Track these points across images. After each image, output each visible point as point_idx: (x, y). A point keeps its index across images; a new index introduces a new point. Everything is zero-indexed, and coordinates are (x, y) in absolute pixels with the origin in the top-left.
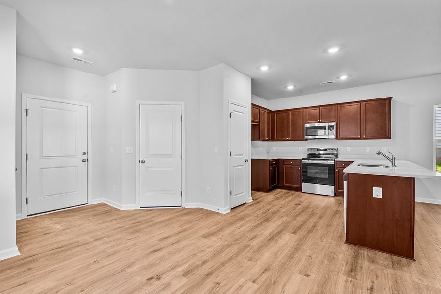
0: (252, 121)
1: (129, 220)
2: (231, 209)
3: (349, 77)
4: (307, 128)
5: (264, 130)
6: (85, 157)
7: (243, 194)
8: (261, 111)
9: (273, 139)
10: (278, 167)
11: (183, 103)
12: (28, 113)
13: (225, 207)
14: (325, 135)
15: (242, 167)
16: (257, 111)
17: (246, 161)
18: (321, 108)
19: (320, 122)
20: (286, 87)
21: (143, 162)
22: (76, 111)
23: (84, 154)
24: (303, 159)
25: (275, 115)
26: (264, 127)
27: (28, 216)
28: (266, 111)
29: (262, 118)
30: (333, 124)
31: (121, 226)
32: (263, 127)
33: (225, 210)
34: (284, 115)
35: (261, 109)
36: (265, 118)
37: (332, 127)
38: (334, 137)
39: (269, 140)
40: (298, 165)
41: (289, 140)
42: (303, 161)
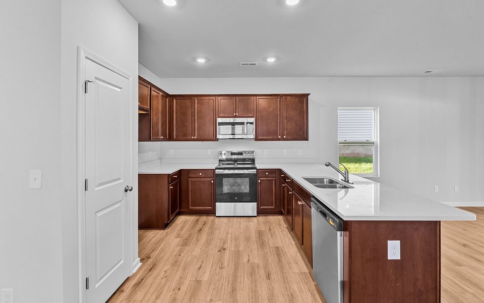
0: (140, 109)
4: (221, 124)
5: (157, 124)
8: (153, 93)
9: (171, 139)
10: (180, 182)
14: (243, 134)
15: (118, 205)
16: (146, 91)
17: (126, 191)
18: (237, 98)
19: (236, 117)
24: (216, 168)
25: (173, 102)
26: (157, 118)
28: (161, 93)
29: (154, 102)
30: (252, 120)
32: (155, 119)
34: (188, 102)
35: (153, 88)
36: (158, 105)
37: (252, 123)
38: (253, 137)
39: (165, 140)
40: (210, 178)
41: (194, 140)
42: (217, 172)
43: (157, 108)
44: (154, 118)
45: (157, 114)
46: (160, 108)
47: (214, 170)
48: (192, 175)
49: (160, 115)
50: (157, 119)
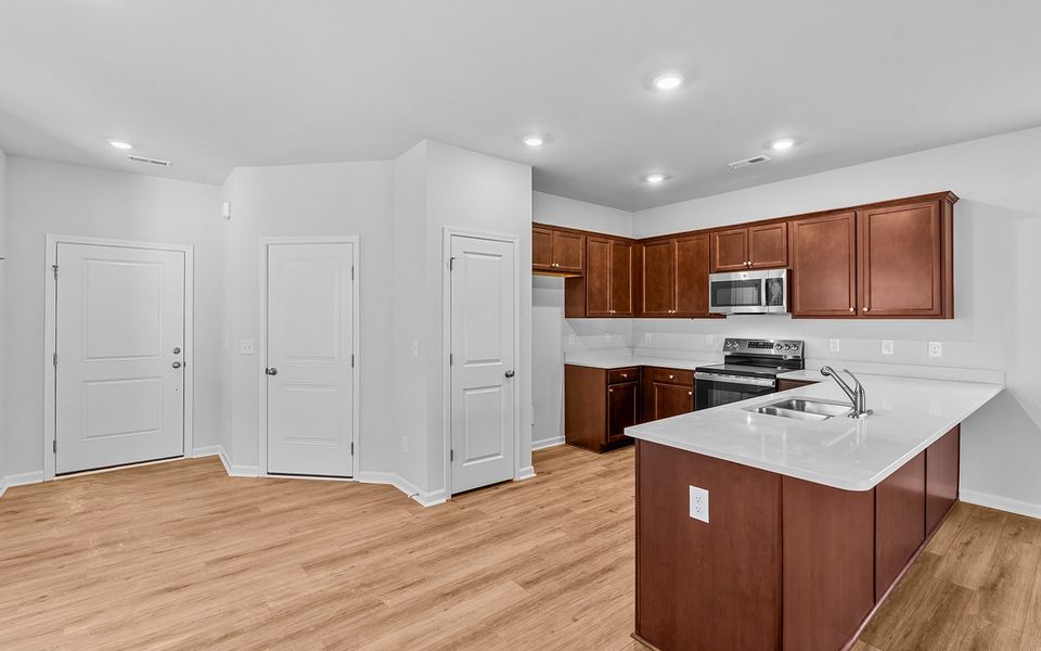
1: (211, 505)
2: (453, 496)
3: (797, 144)
4: (716, 285)
5: (602, 291)
6: (179, 358)
7: (500, 457)
8: (591, 244)
9: (638, 314)
10: (641, 386)
11: (356, 238)
12: (58, 273)
13: (429, 491)
14: (760, 304)
15: (497, 389)
16: (575, 243)
17: (507, 376)
18: (752, 229)
19: (749, 268)
20: (644, 179)
21: (274, 373)
22: (160, 263)
23: (177, 351)
24: (698, 370)
25: (641, 250)
26: (603, 282)
27: (57, 475)
28: (612, 241)
29: (595, 259)
31: (182, 517)
32: (597, 284)
33: (431, 497)
34: (663, 249)
35: (590, 238)
36: (605, 261)
37: (778, 282)
39: (622, 313)
40: (687, 385)
41: (670, 316)
42: (698, 375)
43: (603, 266)
44: (594, 282)
45: (602, 275)
46: (609, 264)
47: (694, 372)
48: (659, 378)
49: (609, 277)
50: (601, 284)
